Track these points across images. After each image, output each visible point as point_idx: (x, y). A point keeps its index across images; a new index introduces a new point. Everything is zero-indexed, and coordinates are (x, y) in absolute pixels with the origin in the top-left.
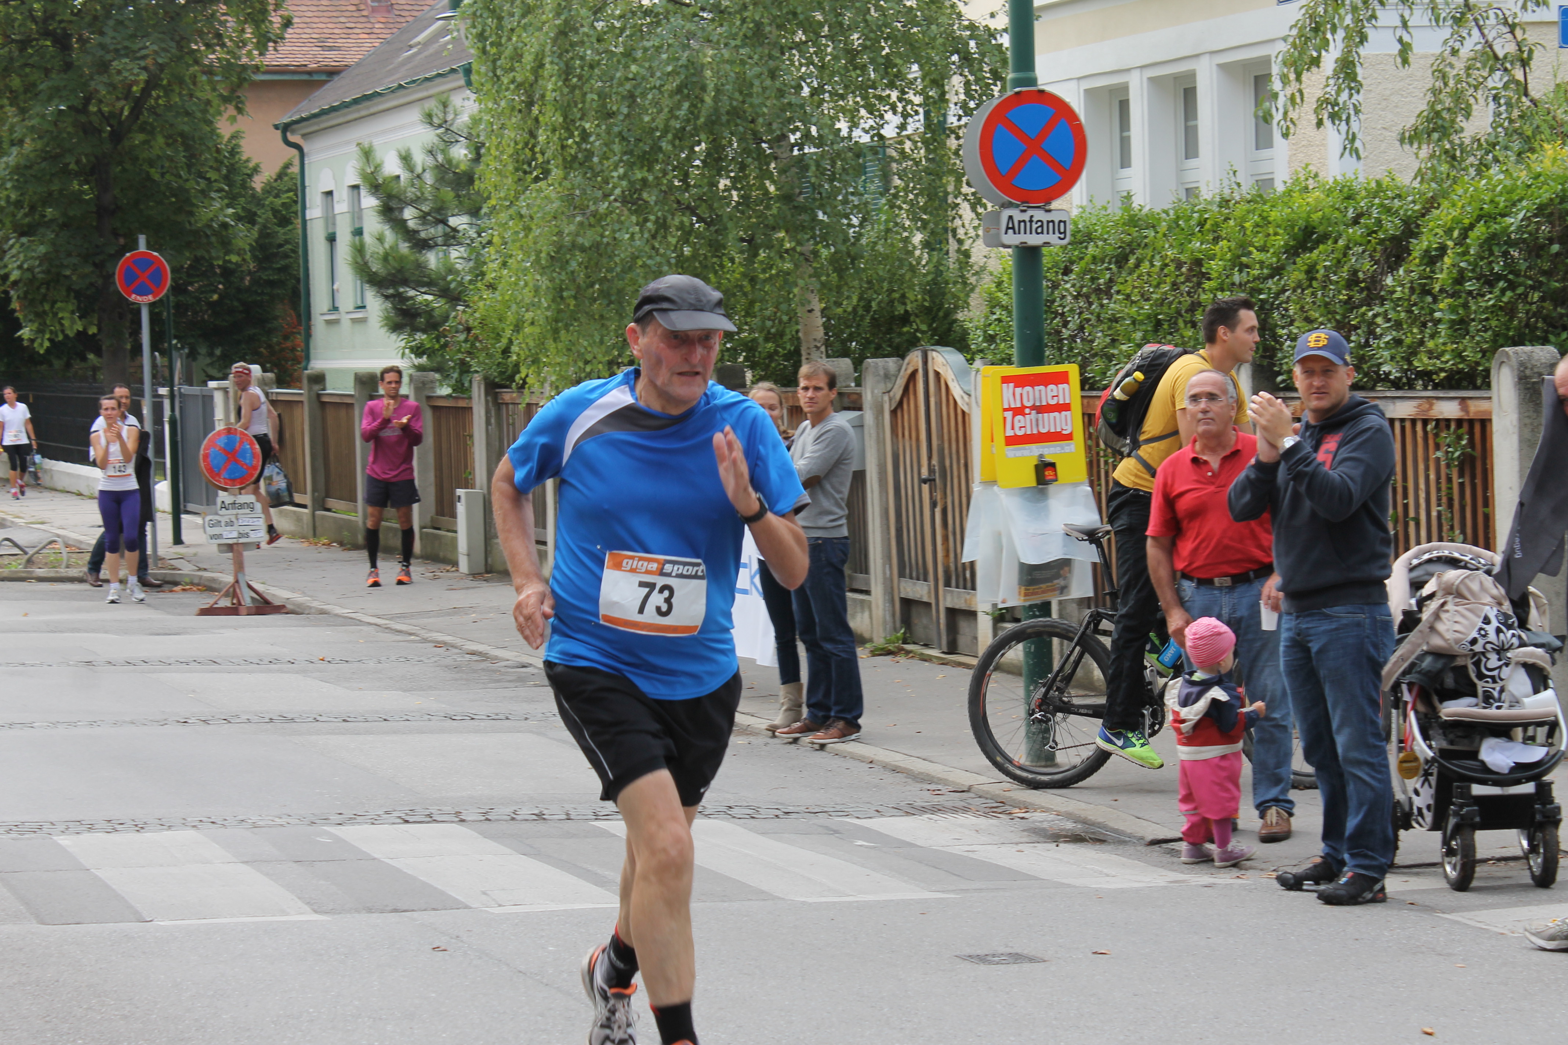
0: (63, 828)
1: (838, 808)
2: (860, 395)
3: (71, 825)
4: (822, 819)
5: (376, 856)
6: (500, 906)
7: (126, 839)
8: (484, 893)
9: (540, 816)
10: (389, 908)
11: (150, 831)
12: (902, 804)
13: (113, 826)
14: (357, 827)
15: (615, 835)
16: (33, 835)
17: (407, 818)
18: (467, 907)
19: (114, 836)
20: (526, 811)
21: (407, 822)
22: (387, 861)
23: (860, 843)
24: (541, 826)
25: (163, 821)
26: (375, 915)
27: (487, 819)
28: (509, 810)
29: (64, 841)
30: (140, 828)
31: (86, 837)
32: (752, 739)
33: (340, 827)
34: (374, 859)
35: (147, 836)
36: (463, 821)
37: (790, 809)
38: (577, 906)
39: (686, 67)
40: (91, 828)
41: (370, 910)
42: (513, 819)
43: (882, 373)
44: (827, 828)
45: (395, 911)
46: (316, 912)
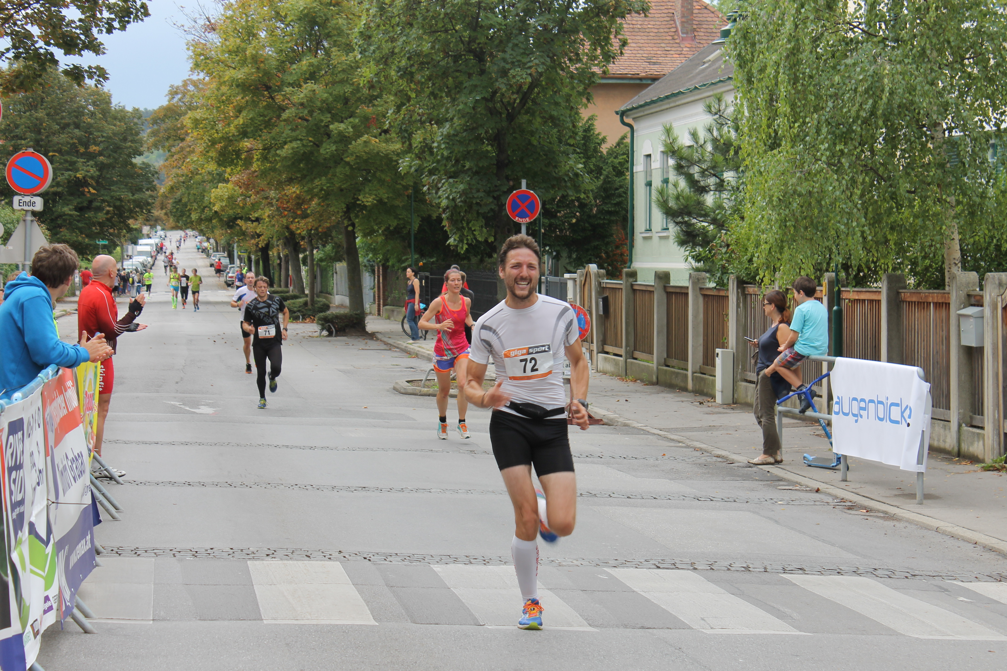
0: (438, 559)
1: (949, 574)
2: (982, 297)
3: (443, 557)
4: (938, 581)
5: (635, 589)
6: (712, 628)
7: (477, 569)
8: (703, 619)
9: (747, 569)
10: (638, 626)
11: (492, 565)
12: (994, 573)
13: (470, 560)
14: (626, 569)
15: (795, 584)
16: (418, 563)
17: (659, 565)
18: (690, 628)
19: (470, 567)
20: (738, 565)
21: (659, 567)
22: (642, 593)
23: (961, 599)
24: (747, 576)
25: (502, 559)
26: (628, 630)
27: (712, 569)
28: (727, 564)
29: (437, 568)
30: (486, 562)
31: (452, 566)
32: (895, 523)
33: (615, 569)
34: (634, 591)
35: (490, 567)
36: (695, 569)
37: (917, 573)
38: (763, 632)
39: (872, 76)
40: (456, 560)
41: (626, 626)
42: (729, 569)
43: (997, 282)
44: (940, 587)
45: (643, 628)
46: (590, 625)
